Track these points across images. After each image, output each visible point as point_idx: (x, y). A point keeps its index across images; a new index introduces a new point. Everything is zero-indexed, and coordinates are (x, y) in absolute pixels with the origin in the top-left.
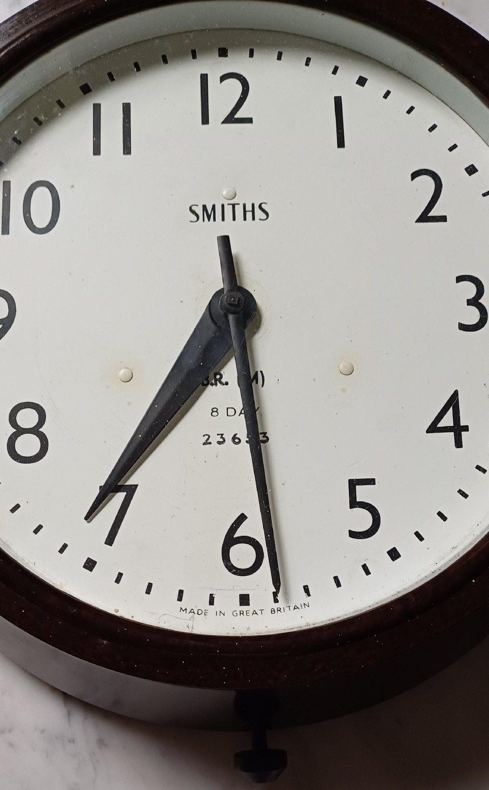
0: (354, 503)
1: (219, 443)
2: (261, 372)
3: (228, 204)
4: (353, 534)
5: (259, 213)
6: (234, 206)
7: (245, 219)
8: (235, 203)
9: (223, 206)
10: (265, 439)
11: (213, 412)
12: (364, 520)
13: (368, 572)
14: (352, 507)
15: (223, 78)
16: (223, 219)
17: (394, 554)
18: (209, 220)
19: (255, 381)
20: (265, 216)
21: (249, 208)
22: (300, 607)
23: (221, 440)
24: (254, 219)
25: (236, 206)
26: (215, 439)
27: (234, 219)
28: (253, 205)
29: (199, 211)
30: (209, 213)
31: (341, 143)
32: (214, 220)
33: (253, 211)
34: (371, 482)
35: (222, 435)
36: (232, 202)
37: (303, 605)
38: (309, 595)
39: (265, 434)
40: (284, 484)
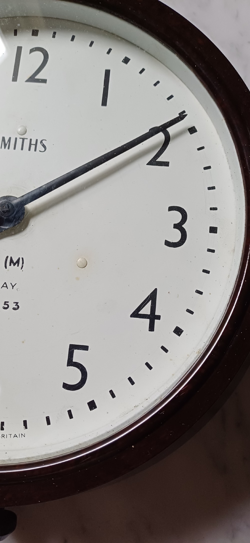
0: (70, 363)
2: (23, 259)
3: (20, 138)
4: (66, 386)
5: (39, 147)
6: (23, 139)
7: (29, 150)
8: (25, 138)
9: (16, 139)
10: (16, 307)
12: (75, 376)
13: (71, 416)
14: (68, 365)
15: (32, 51)
16: (15, 148)
17: (92, 405)
18: (5, 148)
19: (17, 264)
20: (43, 149)
21: (33, 142)
22: (18, 436)
24: (35, 150)
25: (25, 140)
27: (22, 149)
28: (37, 140)
30: (6, 143)
31: (104, 103)
32: (9, 148)
33: (36, 145)
34: (85, 348)
36: (23, 137)
37: (21, 435)
38: (26, 428)
39: (17, 303)
40: (23, 342)
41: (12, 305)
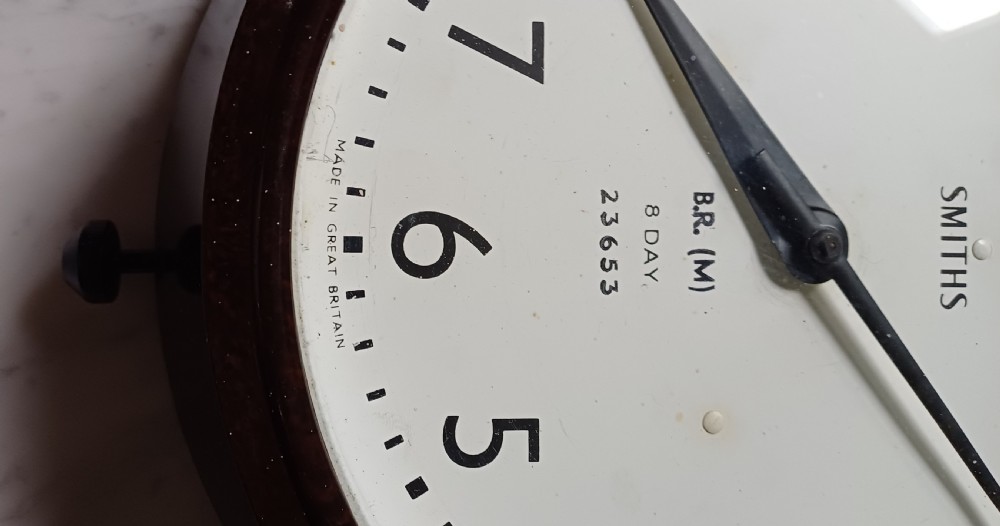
0: (500, 426)
1: (604, 216)
2: (712, 288)
3: (966, 247)
4: (451, 423)
5: (951, 294)
6: (964, 255)
7: (944, 272)
8: (968, 258)
9: (964, 239)
10: (607, 289)
11: (653, 208)
12: (473, 440)
13: (390, 444)
14: (495, 422)
16: (945, 238)
17: (417, 488)
18: (944, 216)
19: (699, 276)
20: (947, 302)
21: (960, 279)
22: (339, 332)
23: (608, 220)
24: (944, 285)
25: (963, 259)
26: (610, 209)
27: (945, 255)
28: (964, 285)
29: (958, 202)
30: (955, 217)
32: (944, 225)
33: (955, 285)
34: (534, 456)
35: (616, 221)
36: (970, 254)
37: (341, 338)
38: (357, 348)
39: (615, 288)
40: (534, 315)
41: (610, 278)
